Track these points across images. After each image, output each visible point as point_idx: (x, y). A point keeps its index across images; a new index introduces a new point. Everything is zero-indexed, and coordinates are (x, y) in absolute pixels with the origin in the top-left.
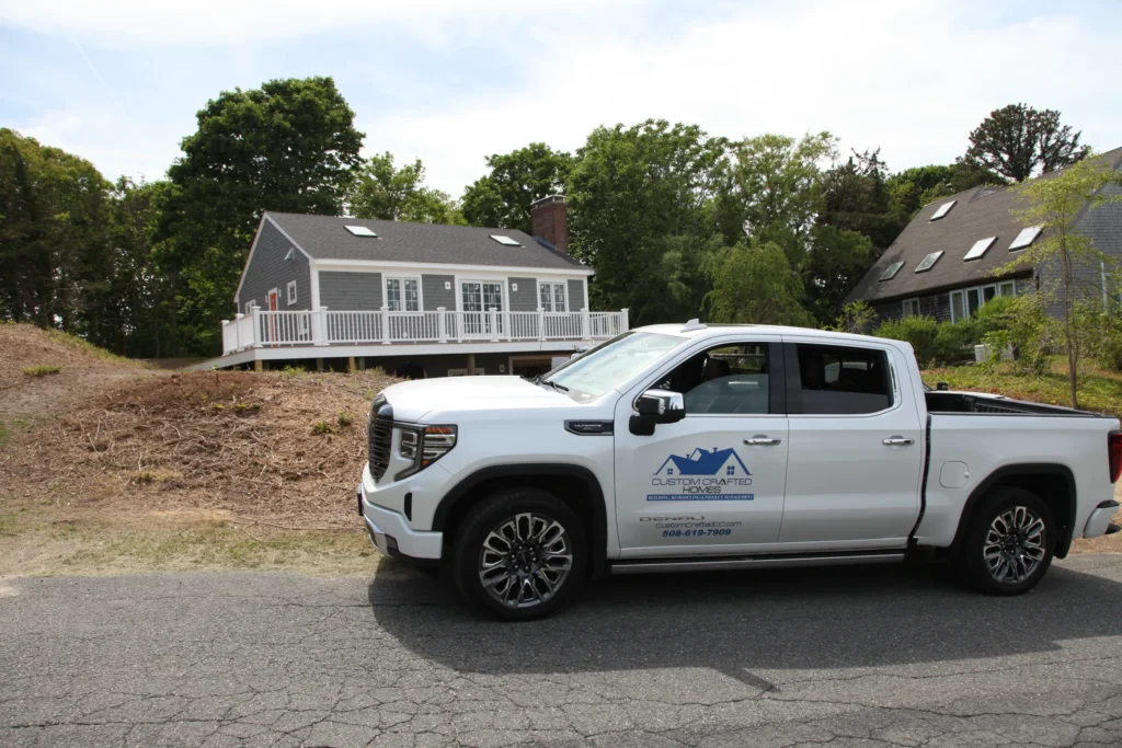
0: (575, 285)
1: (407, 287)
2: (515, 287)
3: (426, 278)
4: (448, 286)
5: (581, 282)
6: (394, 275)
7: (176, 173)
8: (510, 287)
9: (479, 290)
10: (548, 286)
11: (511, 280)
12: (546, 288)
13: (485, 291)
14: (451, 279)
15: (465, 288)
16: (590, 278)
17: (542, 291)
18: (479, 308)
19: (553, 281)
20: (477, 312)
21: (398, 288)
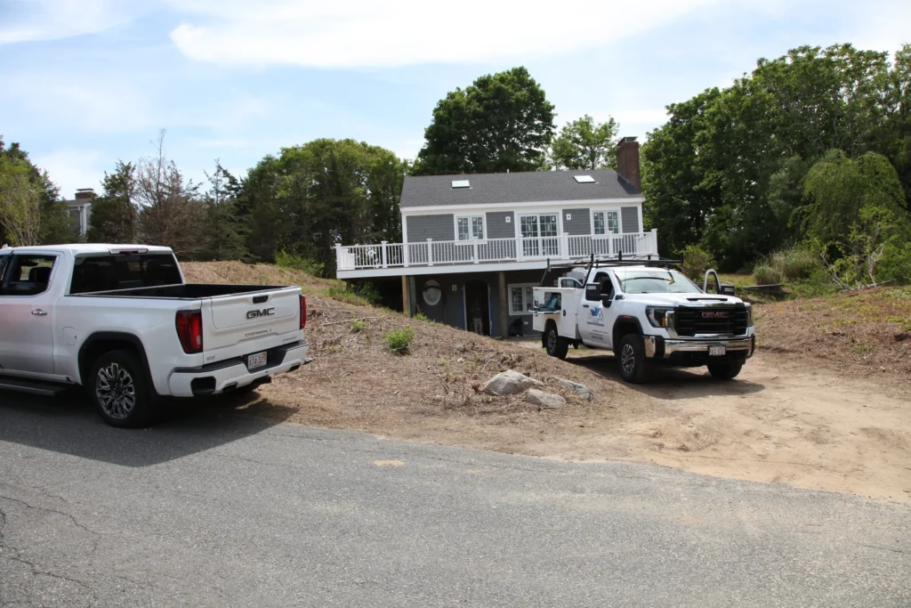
0: (629, 213)
1: (474, 223)
2: (569, 217)
3: (489, 215)
4: (508, 220)
5: (636, 208)
6: (464, 215)
7: (423, 153)
8: (564, 218)
9: (536, 222)
10: (602, 214)
11: (565, 212)
12: (599, 216)
13: (542, 221)
14: (511, 214)
15: (523, 221)
16: (643, 204)
17: (595, 218)
18: (536, 235)
19: (606, 210)
20: (532, 238)
21: (467, 224)
